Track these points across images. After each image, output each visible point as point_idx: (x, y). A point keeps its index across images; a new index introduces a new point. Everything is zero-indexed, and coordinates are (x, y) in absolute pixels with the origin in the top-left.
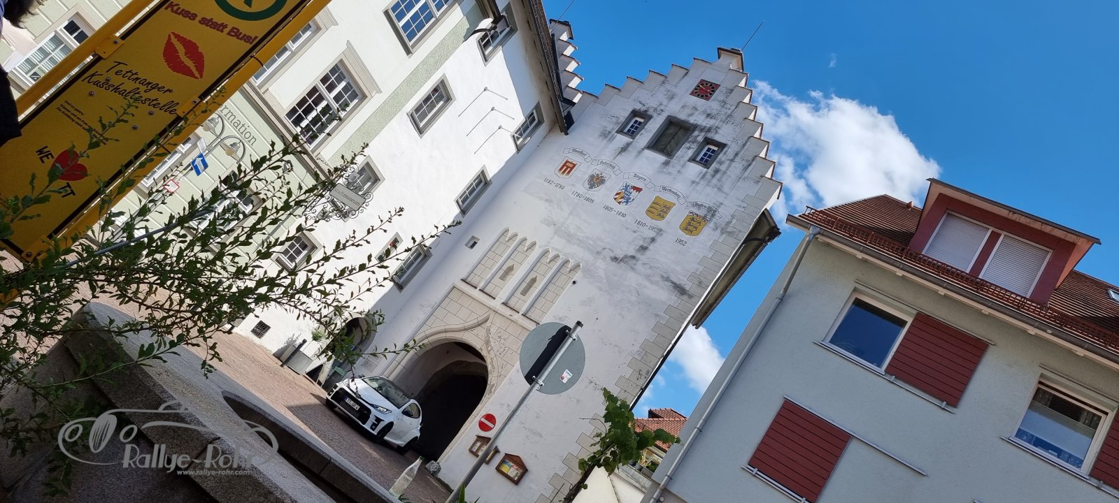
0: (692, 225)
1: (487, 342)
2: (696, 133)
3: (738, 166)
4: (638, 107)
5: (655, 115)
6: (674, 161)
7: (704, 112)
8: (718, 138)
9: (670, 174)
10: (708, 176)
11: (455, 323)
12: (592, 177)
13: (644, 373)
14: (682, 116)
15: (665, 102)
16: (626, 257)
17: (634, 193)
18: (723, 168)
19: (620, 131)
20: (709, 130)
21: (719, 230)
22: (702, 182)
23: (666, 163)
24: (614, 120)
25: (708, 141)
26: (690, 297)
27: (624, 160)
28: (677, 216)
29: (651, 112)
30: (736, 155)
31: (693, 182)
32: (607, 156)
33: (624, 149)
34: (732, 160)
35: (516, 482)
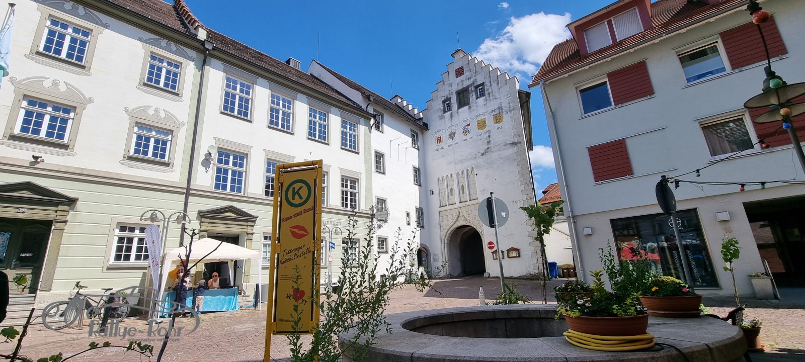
0: (498, 119)
1: (467, 220)
2: (470, 88)
3: (494, 85)
4: (443, 99)
5: (451, 96)
6: (471, 104)
7: (466, 79)
8: (479, 83)
9: (474, 110)
10: (488, 98)
11: (450, 223)
12: (450, 135)
13: (528, 183)
14: (460, 88)
15: (450, 89)
16: (485, 150)
17: (468, 127)
18: (490, 91)
19: (445, 112)
20: (473, 83)
21: (509, 112)
22: (487, 102)
23: (470, 108)
24: (439, 110)
25: (476, 87)
26: (520, 143)
27: (455, 120)
28: (490, 121)
29: (449, 97)
30: (490, 82)
31: (484, 105)
32: (448, 124)
33: (452, 117)
34: (491, 85)
35: (519, 256)
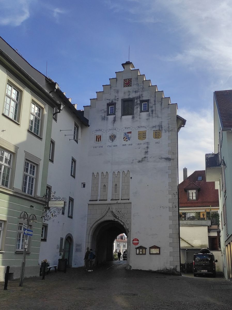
0: (157, 135)
1: (115, 216)
2: (136, 101)
3: (158, 105)
4: (108, 102)
5: (116, 102)
6: (135, 115)
7: (133, 91)
8: (144, 98)
9: (137, 121)
10: (151, 114)
11: (98, 217)
12: (110, 137)
13: (175, 193)
14: (127, 97)
15: (116, 95)
16: (142, 159)
18: (154, 108)
19: (108, 115)
20: (139, 97)
21: (167, 131)
22: (150, 118)
23: (133, 118)
24: (103, 111)
25: (142, 101)
26: (173, 159)
27: (118, 124)
28: (150, 135)
29: (114, 101)
30: (155, 101)
31: (147, 119)
32: (110, 126)
33: (115, 120)
34: (155, 104)
35: (159, 254)
